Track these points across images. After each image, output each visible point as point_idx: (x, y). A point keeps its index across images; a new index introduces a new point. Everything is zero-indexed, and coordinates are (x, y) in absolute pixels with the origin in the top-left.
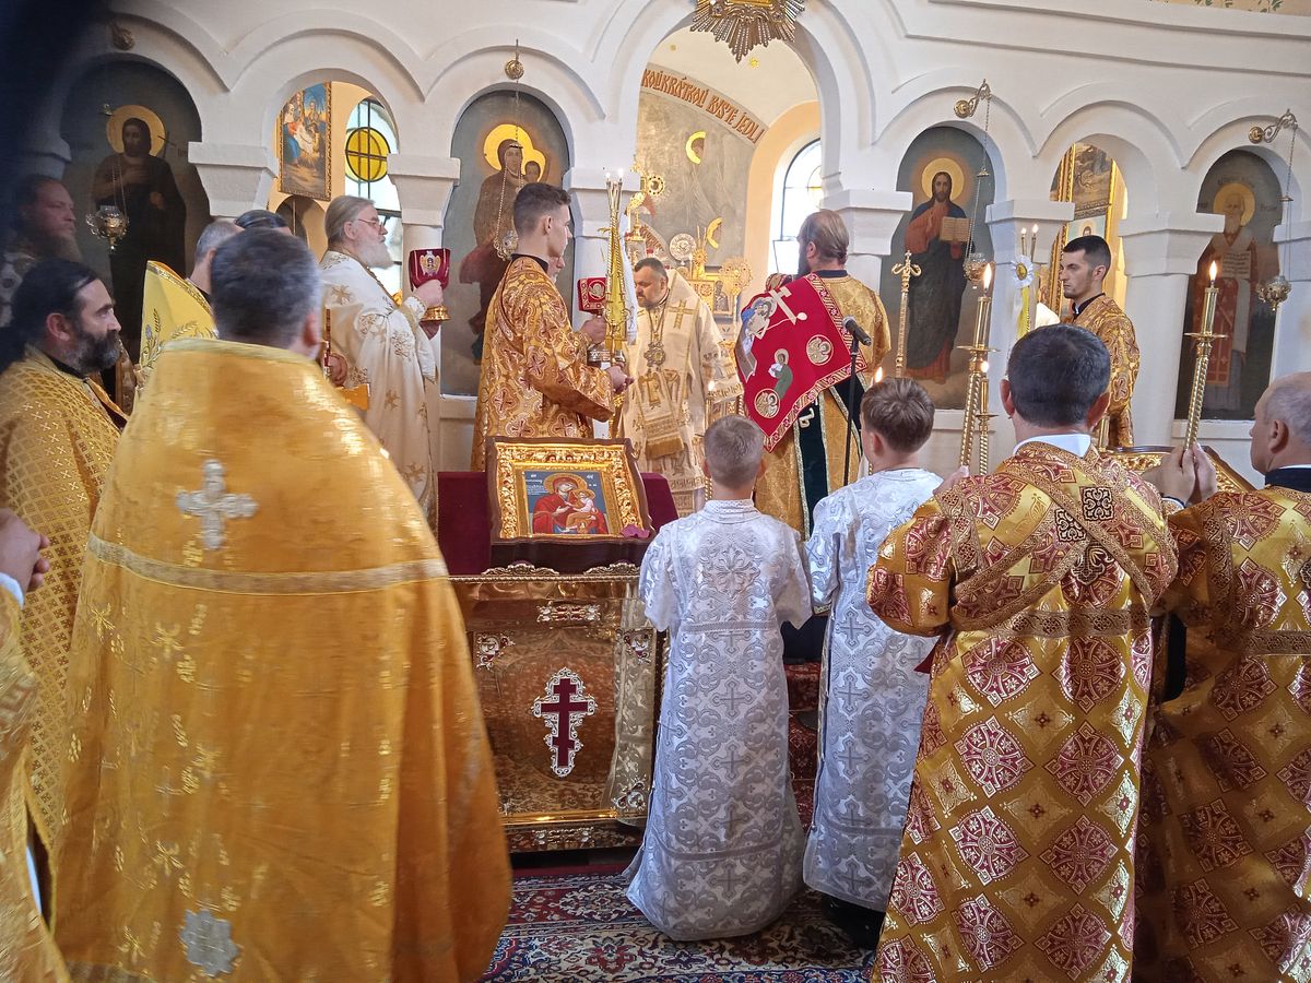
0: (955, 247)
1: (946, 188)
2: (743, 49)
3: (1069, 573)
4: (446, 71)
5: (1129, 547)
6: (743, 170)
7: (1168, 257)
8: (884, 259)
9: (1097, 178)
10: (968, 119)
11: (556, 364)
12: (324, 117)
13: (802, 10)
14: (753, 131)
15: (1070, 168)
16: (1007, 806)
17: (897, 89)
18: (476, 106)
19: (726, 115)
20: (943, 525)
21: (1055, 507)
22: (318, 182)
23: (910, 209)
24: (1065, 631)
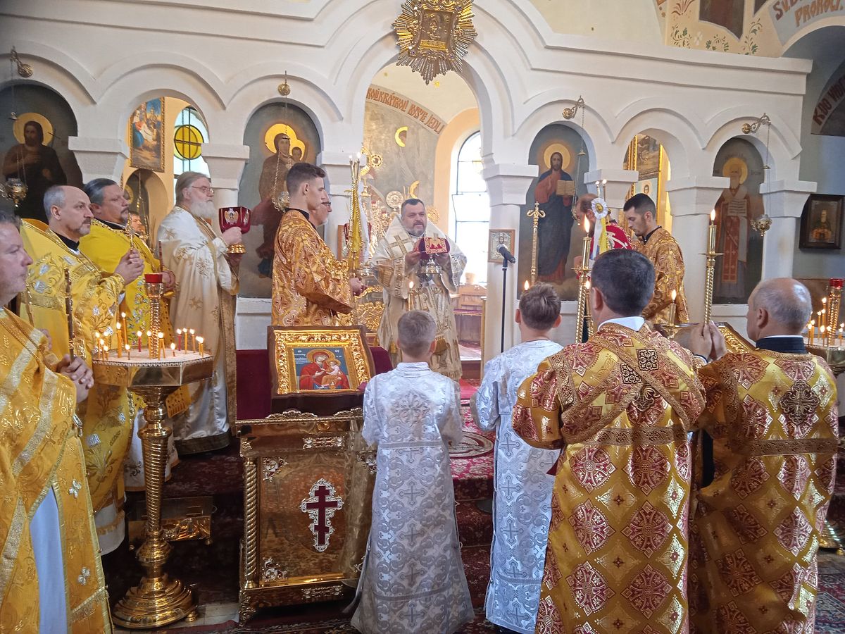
0: (566, 199)
1: (559, 162)
2: (430, 76)
3: (631, 404)
4: (240, 90)
5: (669, 388)
6: (432, 152)
7: (697, 204)
8: (521, 206)
9: (651, 155)
10: (571, 120)
11: (313, 279)
12: (159, 118)
13: (466, 53)
14: (437, 126)
15: (634, 149)
16: (599, 560)
17: (527, 101)
18: (260, 112)
19: (421, 116)
20: (552, 375)
21: (621, 362)
22: (156, 160)
23: (537, 176)
24: (630, 441)
